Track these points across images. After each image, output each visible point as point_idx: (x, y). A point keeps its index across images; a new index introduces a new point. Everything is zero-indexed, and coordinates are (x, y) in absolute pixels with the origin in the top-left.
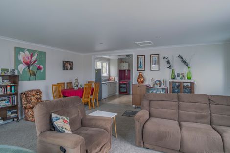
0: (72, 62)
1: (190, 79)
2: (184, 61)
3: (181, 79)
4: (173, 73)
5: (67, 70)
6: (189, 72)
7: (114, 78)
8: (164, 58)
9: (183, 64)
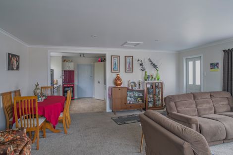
0: (19, 57)
1: (158, 80)
2: (154, 65)
3: (151, 80)
4: (146, 74)
5: (13, 69)
6: (157, 74)
7: (57, 81)
8: (139, 60)
9: (153, 67)
